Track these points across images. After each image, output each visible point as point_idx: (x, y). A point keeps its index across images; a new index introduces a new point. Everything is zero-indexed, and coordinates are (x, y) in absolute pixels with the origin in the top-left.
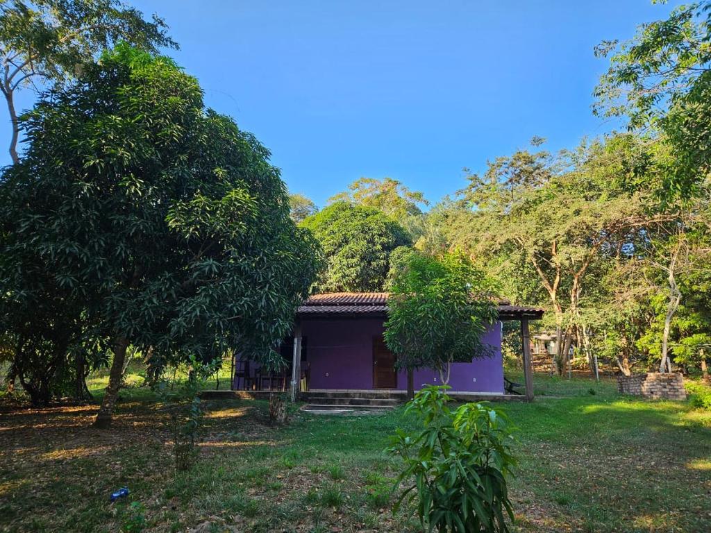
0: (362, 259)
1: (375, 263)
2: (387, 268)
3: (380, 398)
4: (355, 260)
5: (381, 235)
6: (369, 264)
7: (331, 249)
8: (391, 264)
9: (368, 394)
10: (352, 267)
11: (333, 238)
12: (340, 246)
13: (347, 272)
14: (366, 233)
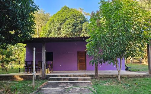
0: (73, 25)
1: (77, 27)
2: (81, 29)
3: (83, 77)
4: (70, 26)
5: (79, 18)
6: (76, 28)
7: (62, 22)
8: (83, 28)
9: (77, 75)
10: (69, 28)
11: (62, 18)
12: (65, 21)
13: (68, 30)
14: (74, 16)
